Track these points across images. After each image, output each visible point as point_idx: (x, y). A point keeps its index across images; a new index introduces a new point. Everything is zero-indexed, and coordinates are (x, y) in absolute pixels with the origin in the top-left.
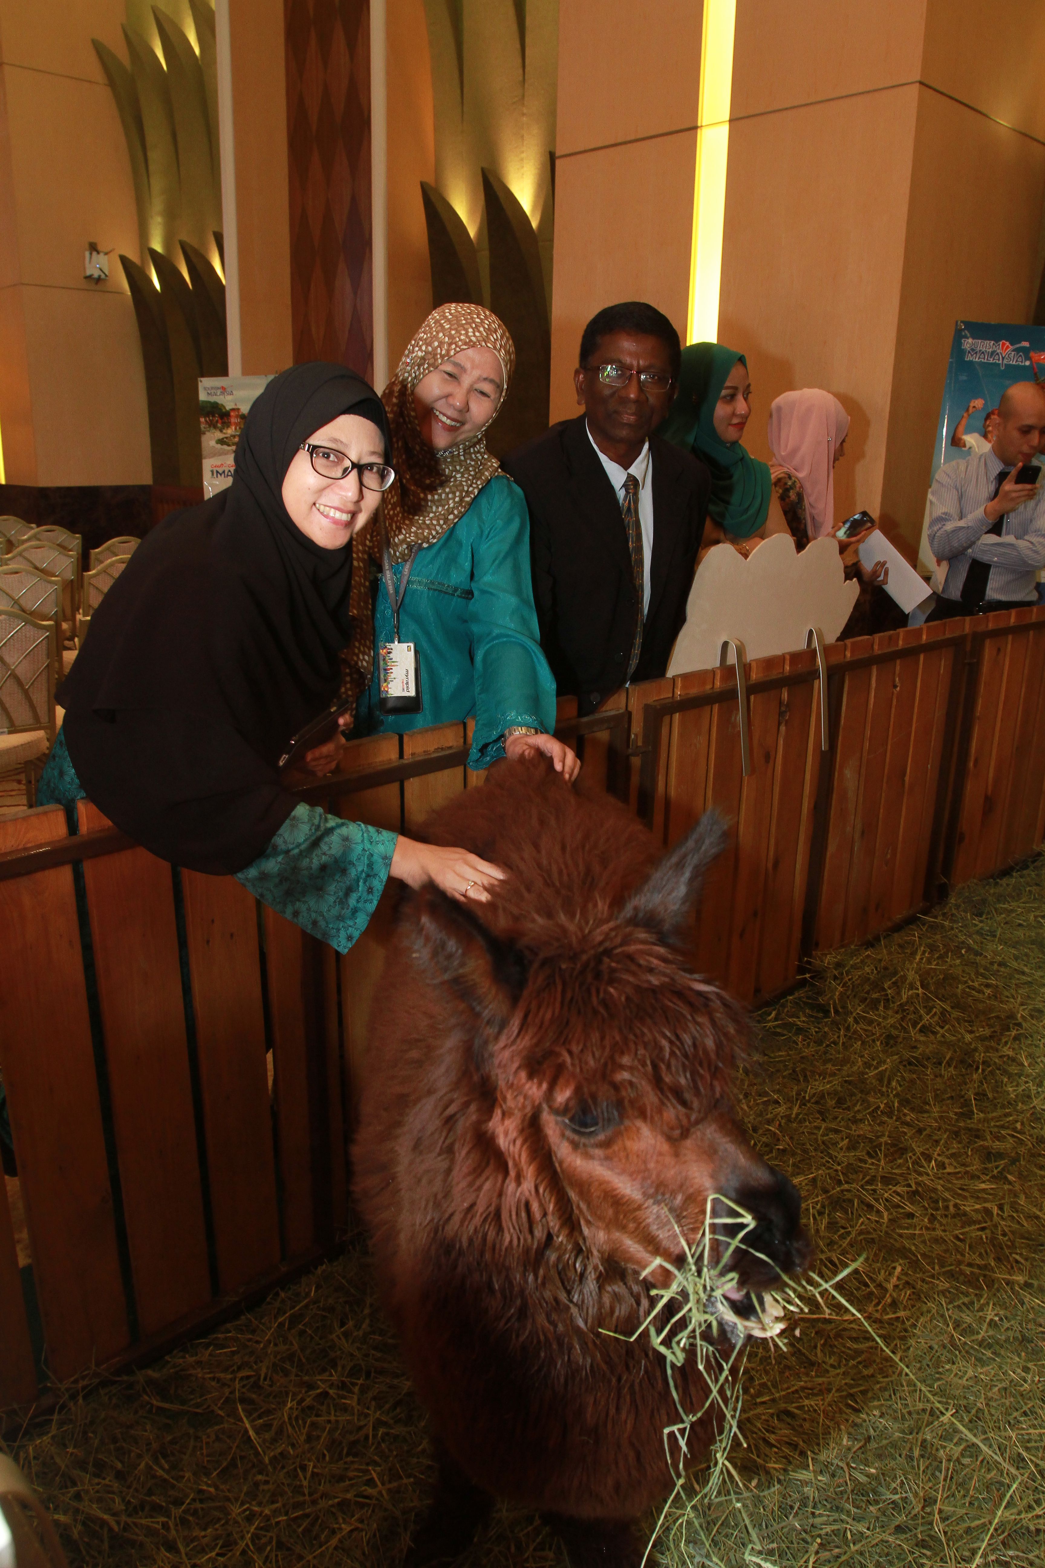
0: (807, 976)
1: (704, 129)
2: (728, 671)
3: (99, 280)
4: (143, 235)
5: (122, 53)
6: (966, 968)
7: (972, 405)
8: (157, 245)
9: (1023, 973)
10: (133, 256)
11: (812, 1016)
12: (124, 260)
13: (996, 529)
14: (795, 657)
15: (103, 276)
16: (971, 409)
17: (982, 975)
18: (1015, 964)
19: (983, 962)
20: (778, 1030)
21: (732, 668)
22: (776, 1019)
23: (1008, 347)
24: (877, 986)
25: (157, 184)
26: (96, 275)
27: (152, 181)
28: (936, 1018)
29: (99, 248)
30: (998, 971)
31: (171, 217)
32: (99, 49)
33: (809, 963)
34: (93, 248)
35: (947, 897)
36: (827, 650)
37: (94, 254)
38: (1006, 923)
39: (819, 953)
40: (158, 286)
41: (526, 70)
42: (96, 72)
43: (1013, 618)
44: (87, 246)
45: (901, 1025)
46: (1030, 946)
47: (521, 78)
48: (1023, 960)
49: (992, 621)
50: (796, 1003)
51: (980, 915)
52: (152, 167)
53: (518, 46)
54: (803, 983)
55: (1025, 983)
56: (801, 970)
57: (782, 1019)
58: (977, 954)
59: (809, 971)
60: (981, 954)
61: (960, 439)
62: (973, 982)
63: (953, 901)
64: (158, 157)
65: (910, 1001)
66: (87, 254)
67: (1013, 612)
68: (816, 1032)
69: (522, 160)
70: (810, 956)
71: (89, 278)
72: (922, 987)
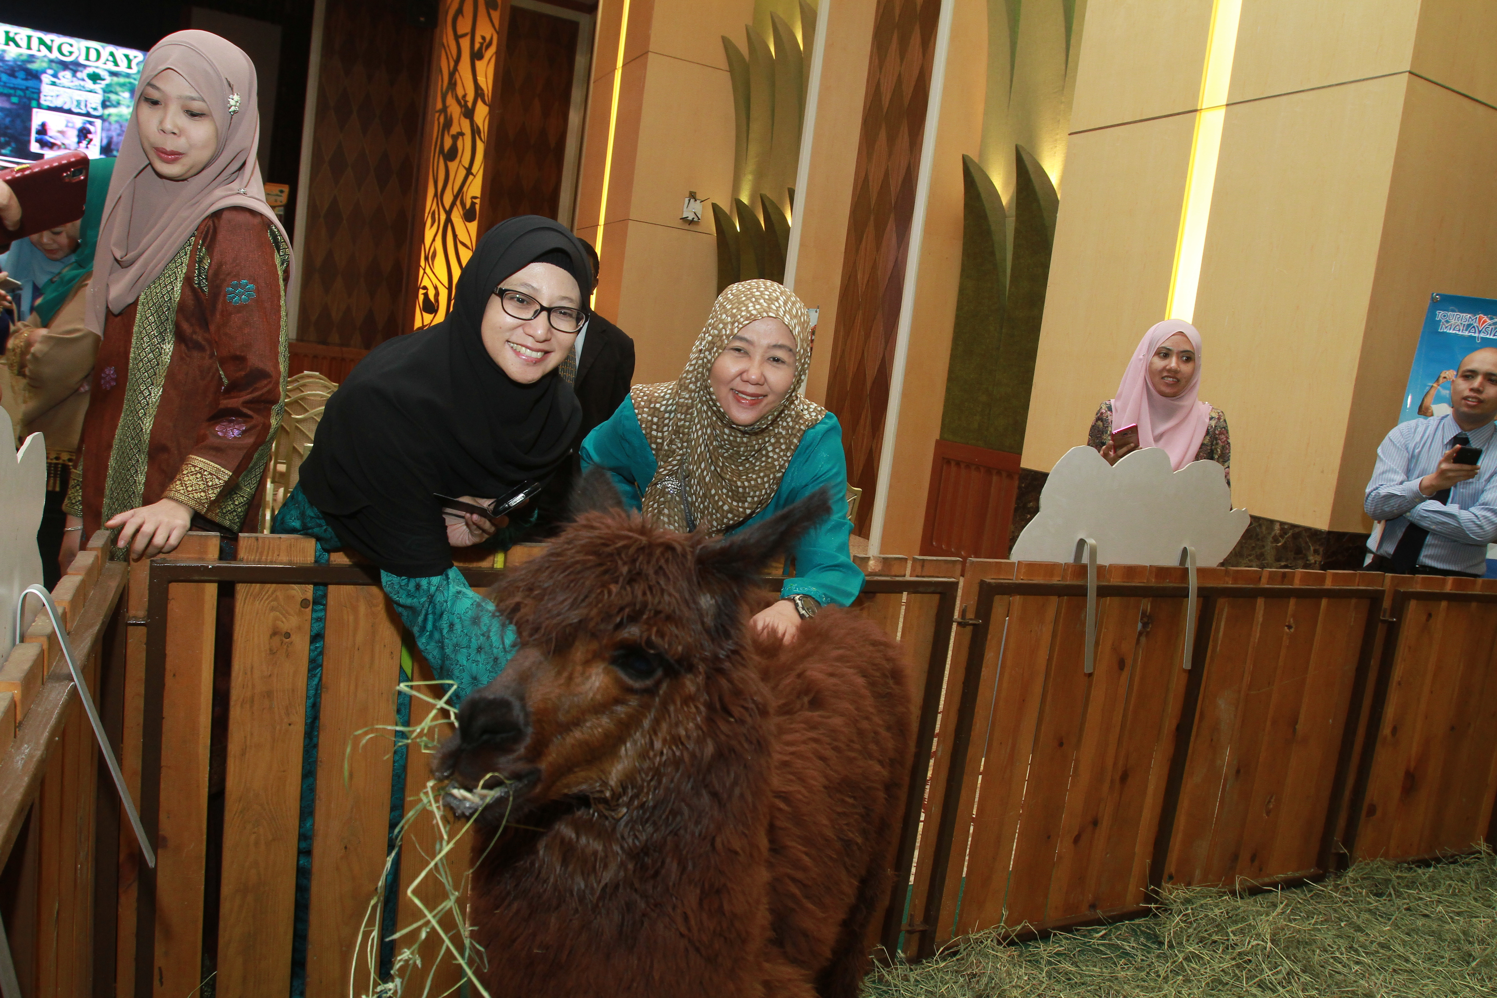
0: (1153, 906)
1: (1203, 113)
2: (1081, 570)
3: (692, 222)
4: (736, 188)
5: (742, 46)
6: (1336, 940)
7: (1443, 375)
8: (745, 199)
9: (1407, 960)
10: (725, 205)
11: (1145, 945)
12: (715, 207)
13: (1442, 496)
14: (1162, 572)
15: (696, 219)
16: (1441, 380)
17: (1356, 951)
18: (1401, 950)
19: (1362, 939)
20: (1102, 948)
21: (1085, 567)
22: (1103, 937)
23: (1484, 322)
24: (1220, 929)
25: (754, 149)
26: (690, 218)
27: (750, 147)
28: (1280, 976)
29: (697, 197)
30: (1378, 952)
31: (760, 176)
32: (727, 43)
33: (1157, 893)
34: (693, 196)
35: (1345, 870)
36: (1202, 572)
37: (692, 200)
38: (1408, 909)
39: (1170, 886)
40: (739, 230)
41: (1069, 66)
42: (722, 61)
43: (1449, 586)
44: (688, 194)
45: (1234, 971)
46: (1427, 937)
47: (1063, 72)
48: (1412, 948)
49: (1418, 584)
50: (1133, 930)
51: (1379, 895)
52: (752, 135)
53: (1064, 46)
54: (1146, 912)
55: (1406, 971)
56: (1148, 899)
57: (1110, 940)
58: (1359, 929)
59: (1156, 902)
60: (1362, 931)
61: (1427, 409)
62: (1342, 954)
63: (1351, 874)
64: (757, 128)
65: (1253, 951)
66: (687, 200)
67: (1450, 579)
68: (1142, 960)
69: (1056, 140)
70: (1159, 886)
71: (685, 219)
72: (1273, 941)
